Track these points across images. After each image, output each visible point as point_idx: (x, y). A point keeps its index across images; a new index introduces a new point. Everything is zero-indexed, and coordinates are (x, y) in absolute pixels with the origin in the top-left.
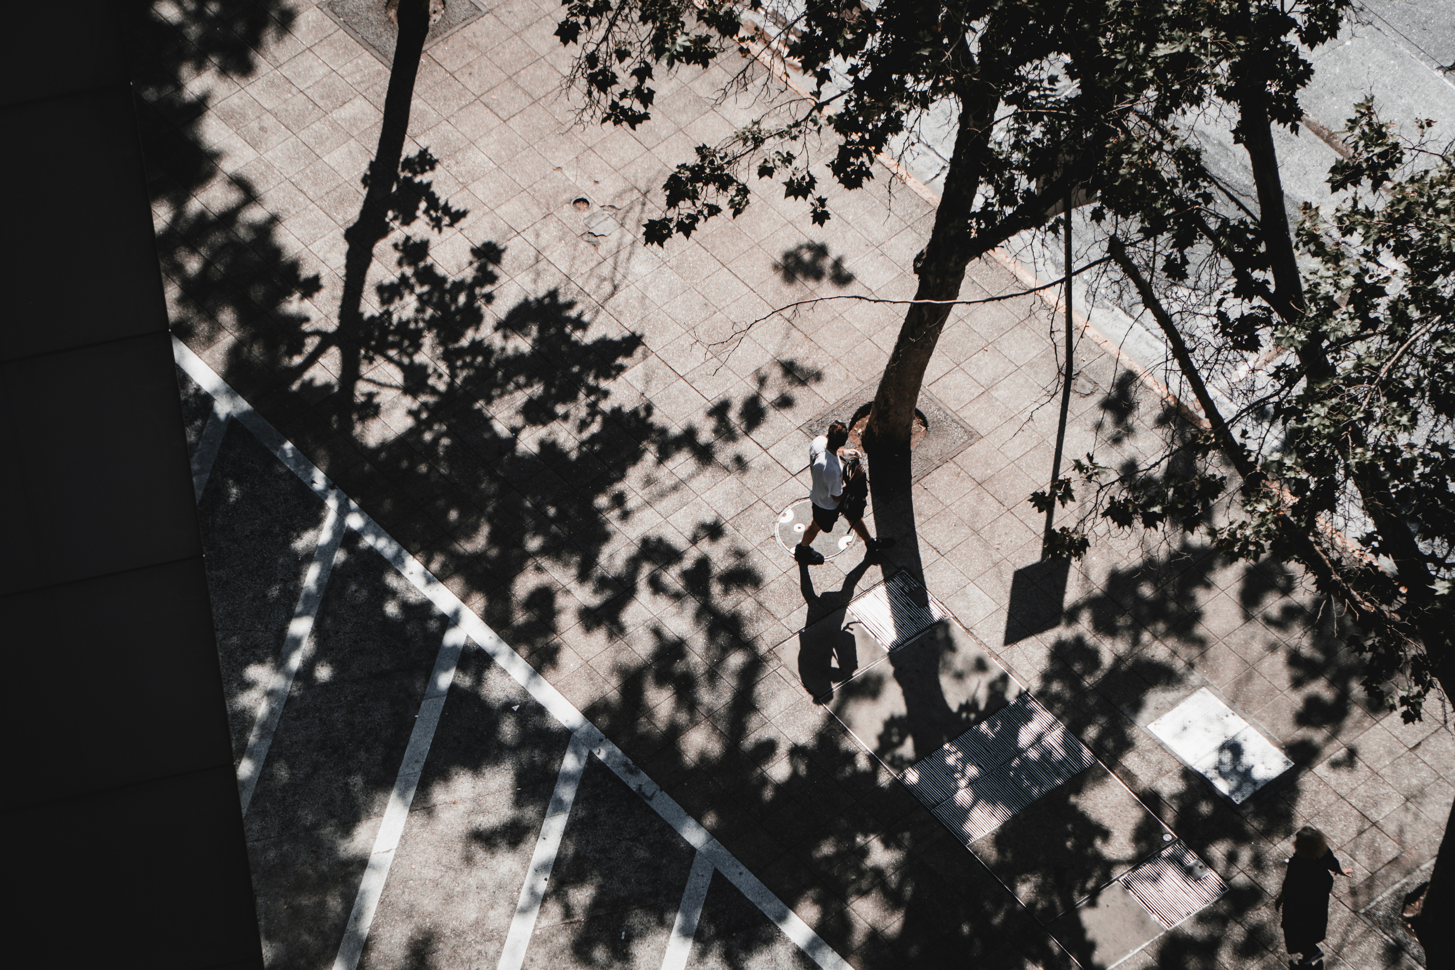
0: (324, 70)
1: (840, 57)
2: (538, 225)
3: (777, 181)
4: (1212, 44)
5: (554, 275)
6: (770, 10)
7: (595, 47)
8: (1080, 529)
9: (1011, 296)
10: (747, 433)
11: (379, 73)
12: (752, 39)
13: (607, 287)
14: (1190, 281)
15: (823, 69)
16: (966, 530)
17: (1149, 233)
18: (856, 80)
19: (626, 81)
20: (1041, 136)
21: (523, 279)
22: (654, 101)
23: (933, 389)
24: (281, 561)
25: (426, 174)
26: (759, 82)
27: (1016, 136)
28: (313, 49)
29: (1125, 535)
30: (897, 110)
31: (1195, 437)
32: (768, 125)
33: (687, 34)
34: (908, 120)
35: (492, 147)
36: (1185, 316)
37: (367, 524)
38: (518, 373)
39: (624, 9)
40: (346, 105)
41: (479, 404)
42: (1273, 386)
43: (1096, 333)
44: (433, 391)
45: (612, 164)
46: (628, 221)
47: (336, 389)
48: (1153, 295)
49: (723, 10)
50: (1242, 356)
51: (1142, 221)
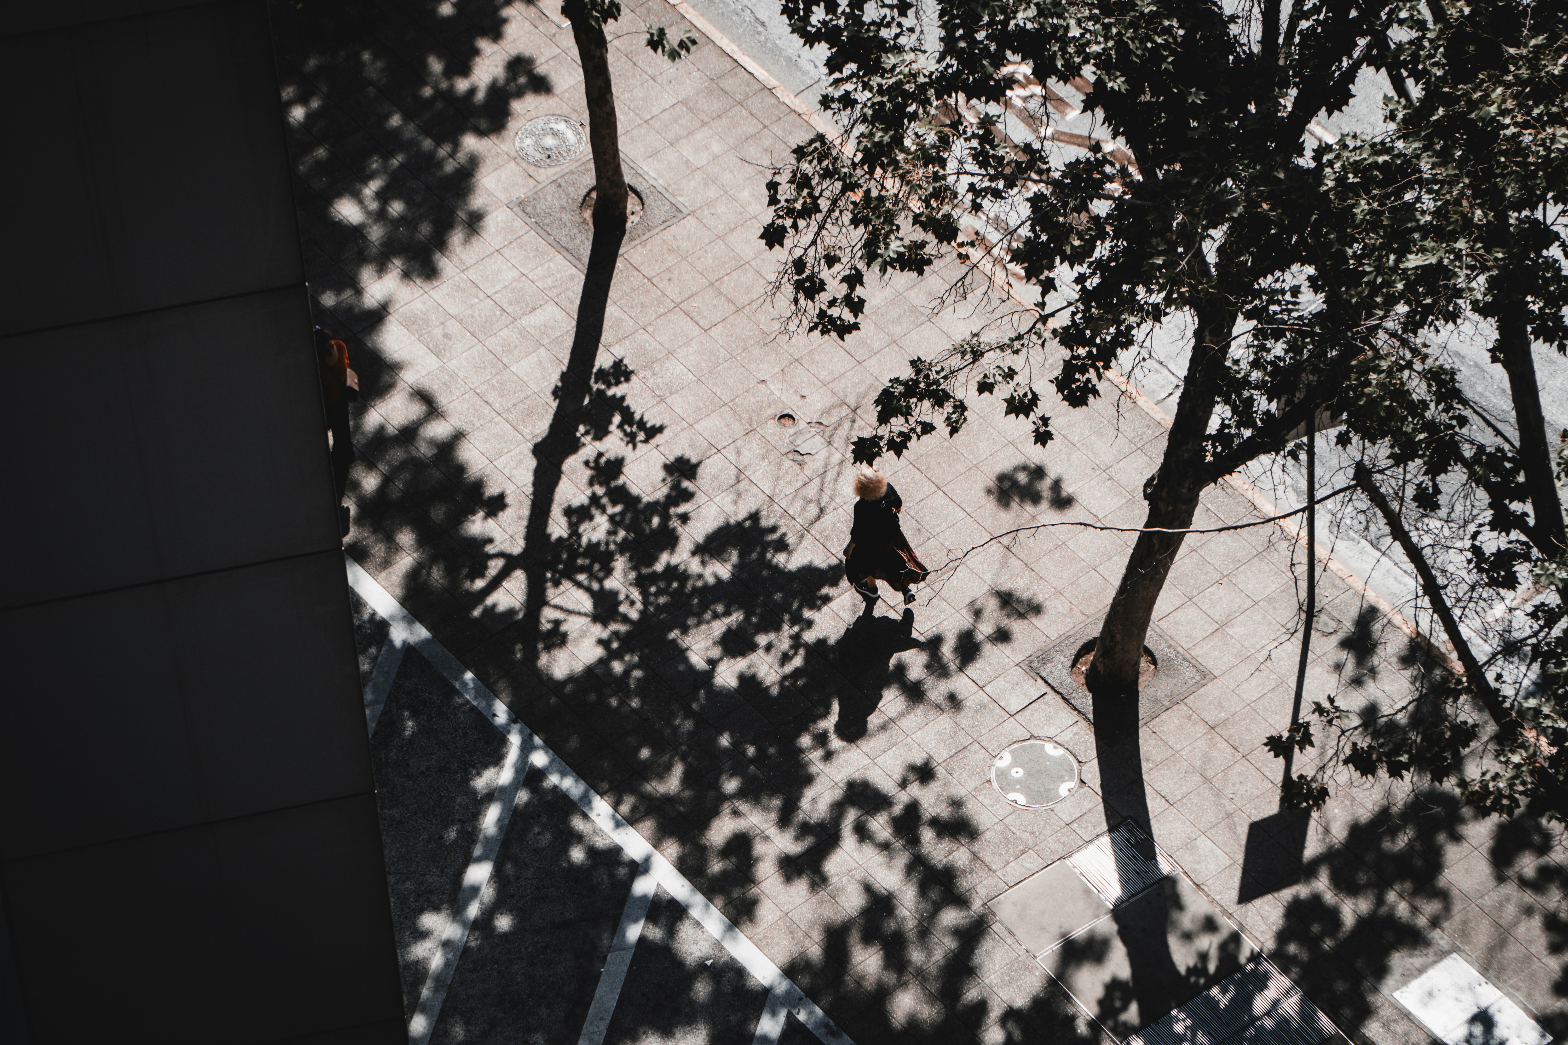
0: (515, 273)
1: (1066, 264)
2: (739, 443)
3: (998, 398)
4: (1467, 255)
5: (756, 496)
6: (992, 215)
7: (802, 251)
8: (1319, 777)
9: (1249, 525)
10: (961, 669)
11: (572, 278)
12: (972, 244)
13: (813, 510)
14: (1443, 512)
15: (1047, 278)
16: (1197, 778)
17: (1400, 460)
18: (1084, 289)
19: (835, 288)
20: (1282, 354)
21: (723, 499)
22: (865, 310)
23: (1164, 624)
24: (458, 800)
25: (620, 386)
26: (979, 292)
27: (1256, 353)
28: (502, 251)
29: (1368, 785)
30: (1127, 323)
31: (1445, 680)
32: (989, 337)
33: (901, 239)
34: (1139, 334)
35: (692, 358)
36: (1437, 549)
37: (552, 762)
38: (716, 601)
39: (834, 211)
40: (536, 312)
41: (674, 634)
42: (1531, 627)
43: (1340, 567)
44: (625, 619)
45: (821, 377)
46: (836, 438)
47: (521, 615)
48: (1402, 527)
49: (940, 214)
50: (1498, 594)
51: (1392, 447)
